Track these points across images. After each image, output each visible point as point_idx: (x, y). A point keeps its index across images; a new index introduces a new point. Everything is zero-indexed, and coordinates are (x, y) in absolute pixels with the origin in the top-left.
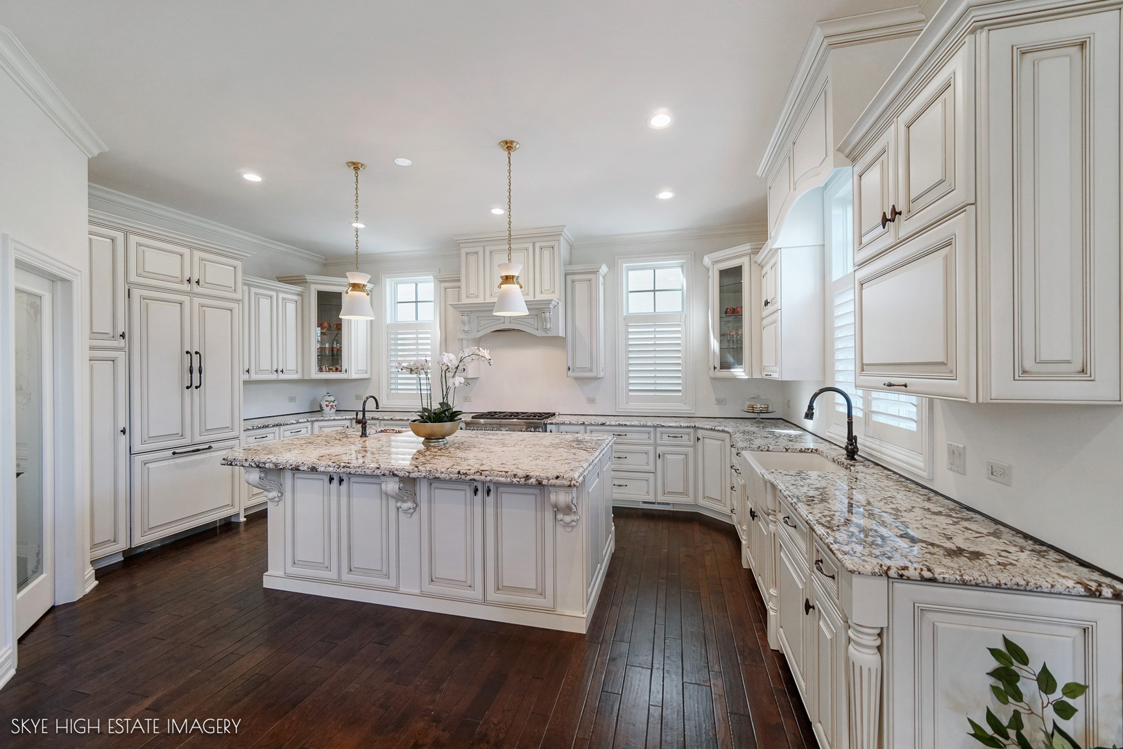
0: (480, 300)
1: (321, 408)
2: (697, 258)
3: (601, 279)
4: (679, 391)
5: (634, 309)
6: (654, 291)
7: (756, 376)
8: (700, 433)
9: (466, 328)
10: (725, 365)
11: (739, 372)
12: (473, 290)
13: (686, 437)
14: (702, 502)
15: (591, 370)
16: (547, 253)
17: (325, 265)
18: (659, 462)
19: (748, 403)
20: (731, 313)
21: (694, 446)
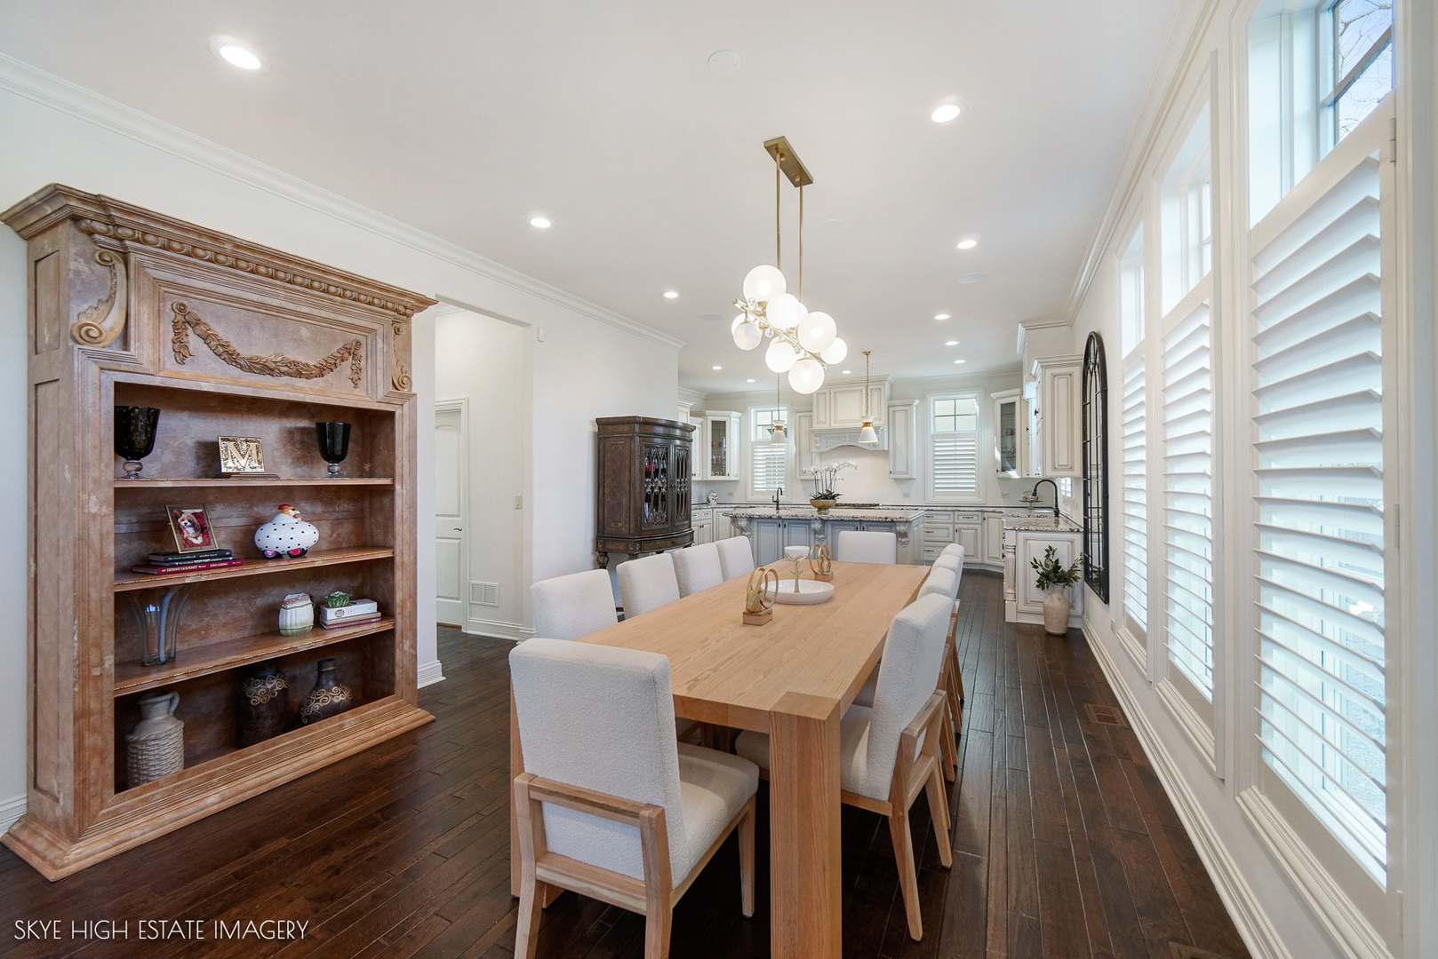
0: (827, 426)
1: (708, 500)
2: (987, 391)
3: (915, 409)
4: (973, 488)
5: (940, 429)
6: (955, 415)
7: (1025, 476)
8: (986, 515)
9: (818, 445)
10: (1004, 469)
11: (1013, 474)
12: (822, 418)
13: (975, 518)
14: (987, 561)
15: (907, 473)
16: (875, 394)
17: (705, 400)
18: (957, 535)
19: (1023, 495)
20: (1008, 432)
21: (981, 524)
